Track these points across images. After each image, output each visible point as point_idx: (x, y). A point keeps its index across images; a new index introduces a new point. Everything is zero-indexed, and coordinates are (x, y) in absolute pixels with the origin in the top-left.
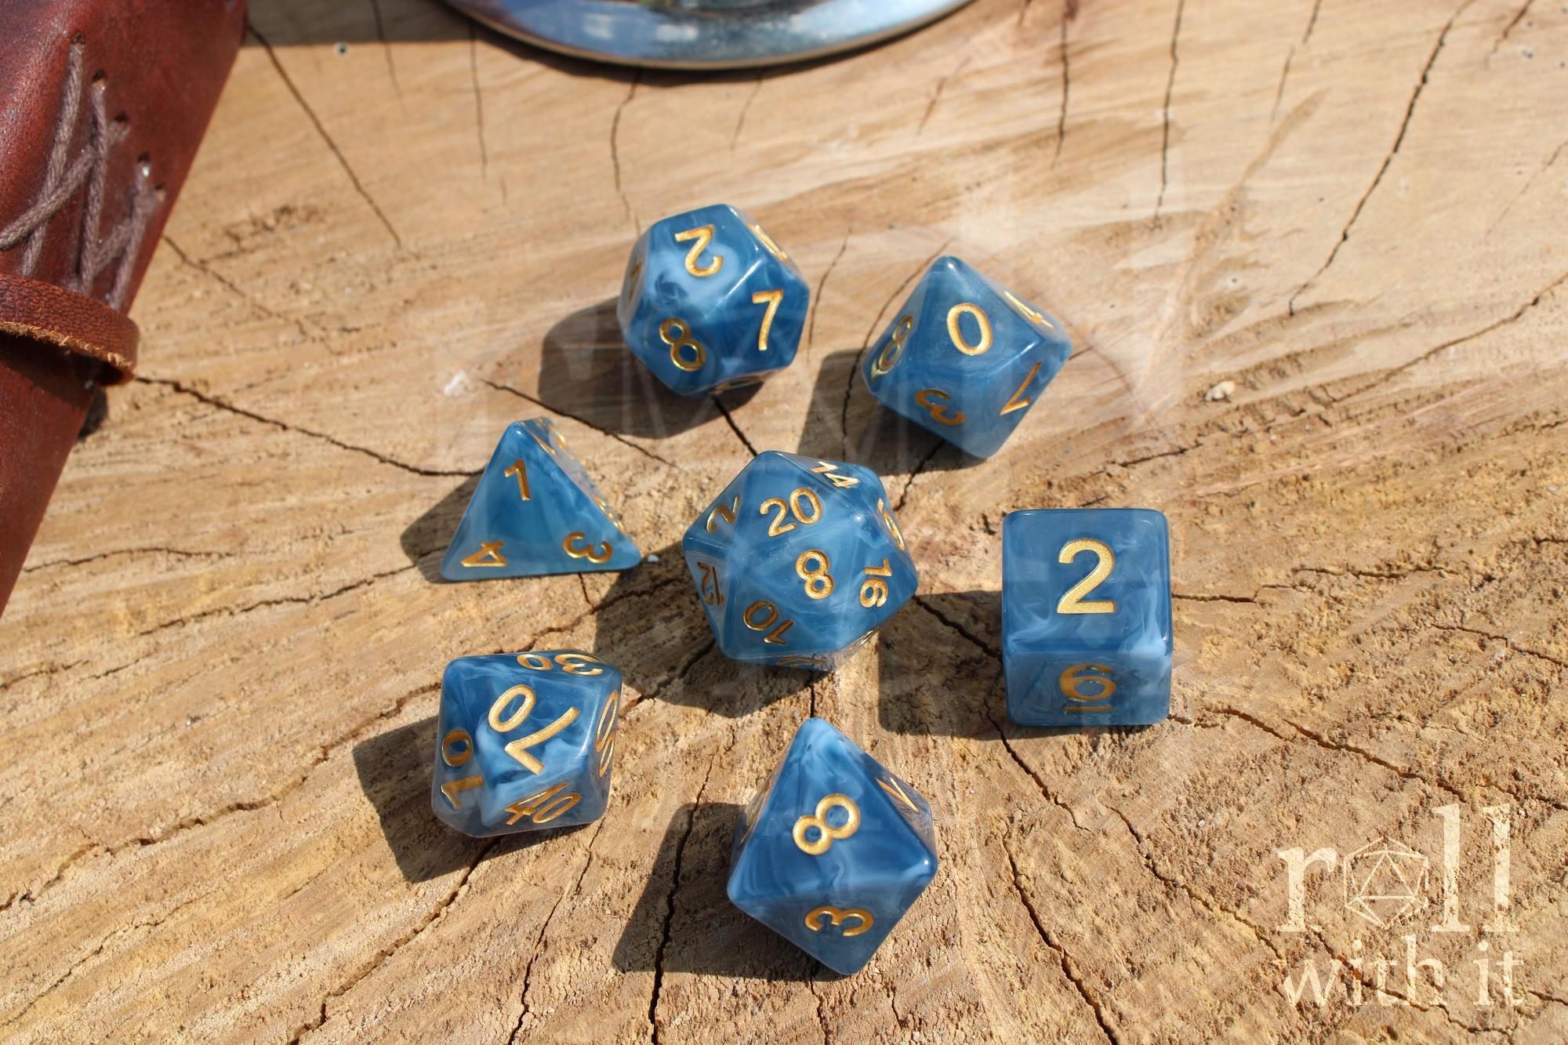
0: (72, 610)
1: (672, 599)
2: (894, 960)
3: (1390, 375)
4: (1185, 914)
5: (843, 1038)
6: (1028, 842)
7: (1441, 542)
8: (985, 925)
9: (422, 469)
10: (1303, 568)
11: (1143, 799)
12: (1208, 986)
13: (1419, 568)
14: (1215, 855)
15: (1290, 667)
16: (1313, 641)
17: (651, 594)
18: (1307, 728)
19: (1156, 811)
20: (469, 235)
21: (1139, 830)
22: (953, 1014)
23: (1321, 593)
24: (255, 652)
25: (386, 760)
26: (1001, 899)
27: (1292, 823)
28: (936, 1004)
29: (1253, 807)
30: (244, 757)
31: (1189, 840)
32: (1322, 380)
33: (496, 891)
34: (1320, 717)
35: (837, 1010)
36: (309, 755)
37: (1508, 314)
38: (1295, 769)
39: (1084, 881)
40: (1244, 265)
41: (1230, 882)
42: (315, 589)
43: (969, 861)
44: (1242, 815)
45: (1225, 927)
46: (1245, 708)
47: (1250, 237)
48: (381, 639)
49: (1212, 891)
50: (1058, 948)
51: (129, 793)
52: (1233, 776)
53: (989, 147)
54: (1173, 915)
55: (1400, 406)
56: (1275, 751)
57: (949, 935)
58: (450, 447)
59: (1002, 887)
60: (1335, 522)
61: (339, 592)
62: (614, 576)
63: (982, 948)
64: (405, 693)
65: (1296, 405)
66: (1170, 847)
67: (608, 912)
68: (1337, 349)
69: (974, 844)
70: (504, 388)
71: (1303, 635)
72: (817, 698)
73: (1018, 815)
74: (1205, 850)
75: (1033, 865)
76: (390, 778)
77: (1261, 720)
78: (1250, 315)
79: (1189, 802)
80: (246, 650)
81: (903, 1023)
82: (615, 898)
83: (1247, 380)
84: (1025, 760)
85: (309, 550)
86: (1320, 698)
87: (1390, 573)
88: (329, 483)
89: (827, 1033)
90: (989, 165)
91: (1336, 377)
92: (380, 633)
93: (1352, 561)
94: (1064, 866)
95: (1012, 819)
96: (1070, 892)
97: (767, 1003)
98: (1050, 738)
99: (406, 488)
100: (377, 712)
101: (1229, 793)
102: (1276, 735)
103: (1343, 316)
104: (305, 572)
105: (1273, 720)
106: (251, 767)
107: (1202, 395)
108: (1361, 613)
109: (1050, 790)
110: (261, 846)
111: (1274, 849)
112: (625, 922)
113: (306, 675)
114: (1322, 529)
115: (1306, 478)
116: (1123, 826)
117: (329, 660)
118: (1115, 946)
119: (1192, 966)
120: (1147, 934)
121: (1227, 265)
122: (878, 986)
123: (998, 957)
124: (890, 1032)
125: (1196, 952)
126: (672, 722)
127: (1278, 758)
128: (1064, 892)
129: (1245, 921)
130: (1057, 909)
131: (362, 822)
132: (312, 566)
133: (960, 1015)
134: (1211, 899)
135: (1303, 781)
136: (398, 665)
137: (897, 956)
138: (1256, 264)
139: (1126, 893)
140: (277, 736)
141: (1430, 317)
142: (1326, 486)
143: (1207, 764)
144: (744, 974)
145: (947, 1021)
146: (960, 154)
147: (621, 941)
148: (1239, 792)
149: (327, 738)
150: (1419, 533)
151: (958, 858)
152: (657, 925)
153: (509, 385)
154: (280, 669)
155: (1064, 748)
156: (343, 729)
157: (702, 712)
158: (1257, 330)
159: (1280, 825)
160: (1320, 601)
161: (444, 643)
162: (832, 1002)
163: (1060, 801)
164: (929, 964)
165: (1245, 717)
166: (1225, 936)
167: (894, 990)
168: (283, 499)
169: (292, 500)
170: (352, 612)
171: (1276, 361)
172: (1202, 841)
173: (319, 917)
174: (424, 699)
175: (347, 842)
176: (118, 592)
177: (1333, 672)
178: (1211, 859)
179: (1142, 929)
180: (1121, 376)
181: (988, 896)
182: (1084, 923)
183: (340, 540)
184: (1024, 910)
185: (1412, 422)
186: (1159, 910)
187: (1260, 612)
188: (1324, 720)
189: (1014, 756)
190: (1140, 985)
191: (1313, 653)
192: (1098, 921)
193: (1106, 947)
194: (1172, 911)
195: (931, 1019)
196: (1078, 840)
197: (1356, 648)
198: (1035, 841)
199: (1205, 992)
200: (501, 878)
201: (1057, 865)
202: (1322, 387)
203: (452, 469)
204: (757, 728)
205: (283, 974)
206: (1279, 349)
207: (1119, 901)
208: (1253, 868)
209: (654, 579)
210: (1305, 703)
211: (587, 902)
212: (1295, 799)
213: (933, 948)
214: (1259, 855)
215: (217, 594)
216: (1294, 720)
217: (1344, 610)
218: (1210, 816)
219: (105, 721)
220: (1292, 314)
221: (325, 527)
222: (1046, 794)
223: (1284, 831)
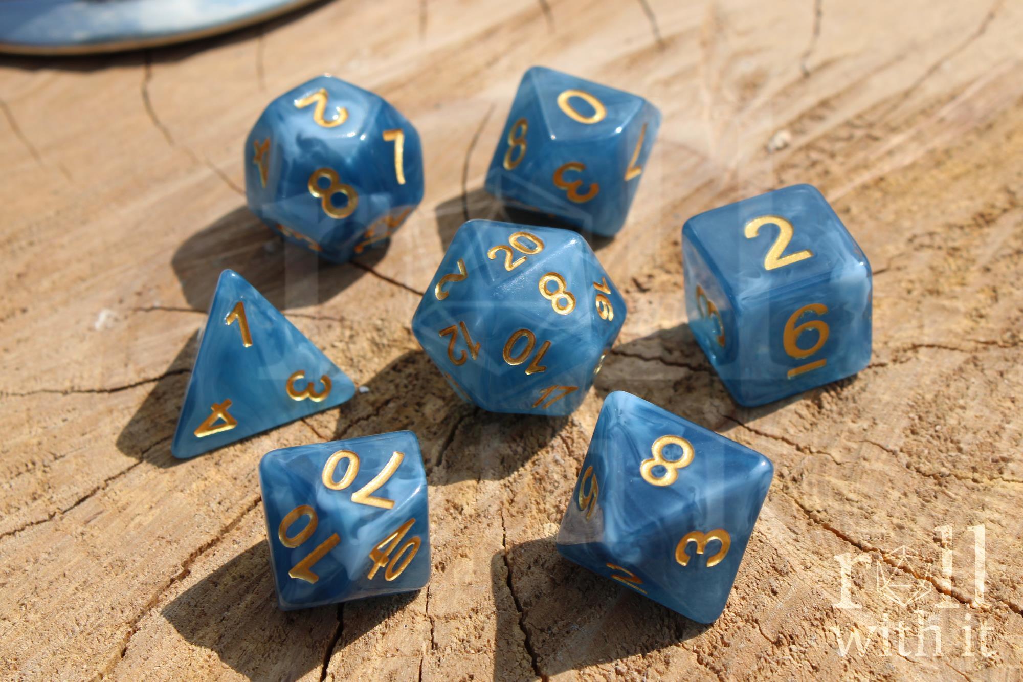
1: (398, 412)
2: (743, 602)
3: (907, 94)
4: (963, 492)
5: (732, 670)
6: (805, 486)
7: (1013, 188)
8: (802, 556)
9: (108, 388)
10: (915, 237)
11: (881, 426)
12: (1011, 534)
13: (1005, 211)
14: (962, 445)
15: (947, 303)
16: (953, 281)
17: (377, 415)
18: (982, 339)
19: (897, 431)
20: (51, 213)
21: (891, 447)
23: (940, 248)
25: (198, 611)
26: (806, 534)
27: (1009, 404)
28: (797, 619)
29: (972, 404)
30: (54, 654)
31: (935, 442)
33: (359, 672)
34: (988, 329)
35: (715, 653)
36: (118, 633)
37: (974, 29)
38: (990, 368)
40: (749, 53)
41: (985, 460)
42: (52, 508)
44: (968, 412)
45: (1000, 489)
46: (927, 340)
47: (744, 33)
48: (140, 525)
49: (974, 469)
50: (874, 550)
53: (489, 34)
54: (953, 496)
56: (967, 362)
57: (779, 567)
58: (126, 365)
59: (802, 524)
60: (923, 201)
61: (78, 503)
62: (336, 413)
63: (809, 573)
64: (187, 556)
65: (844, 133)
66: (923, 451)
67: (472, 651)
68: (855, 88)
70: (153, 308)
71: (942, 280)
72: (569, 442)
74: (950, 445)
75: (818, 501)
76: (207, 625)
77: (944, 345)
78: (774, 85)
79: (920, 418)
82: (472, 639)
83: (795, 127)
84: (769, 432)
85: (30, 482)
86: (981, 316)
87: (985, 219)
88: (22, 425)
89: (717, 672)
90: (499, 44)
92: (137, 520)
93: (953, 220)
96: (861, 508)
97: (651, 671)
98: (780, 411)
99: (101, 407)
100: (167, 579)
101: (947, 401)
102: (962, 351)
104: (35, 499)
105: (955, 341)
106: (65, 660)
107: (766, 148)
108: (979, 251)
109: (802, 445)
111: (1006, 426)
112: (491, 655)
113: (80, 576)
114: (915, 208)
116: (876, 450)
118: (920, 534)
119: (989, 525)
120: (940, 516)
121: (736, 56)
122: (741, 624)
124: (770, 653)
125: (987, 514)
126: (450, 498)
127: (971, 366)
128: (855, 510)
129: (1013, 481)
130: (857, 524)
131: (201, 662)
132: (39, 492)
133: (822, 620)
134: (977, 476)
136: (169, 538)
137: (744, 598)
139: (905, 494)
140: (77, 629)
141: (915, 47)
143: (919, 386)
144: (619, 657)
145: (813, 629)
146: (468, 45)
147: (495, 671)
148: (955, 399)
149: (129, 614)
150: (994, 187)
152: (521, 649)
153: (157, 304)
154: (52, 578)
155: (796, 413)
156: (141, 602)
157: (473, 482)
158: (785, 92)
159: (1001, 409)
160: (942, 253)
161: (204, 509)
162: (707, 651)
163: (814, 450)
164: (775, 593)
165: (931, 346)
166: (1003, 496)
167: (756, 621)
170: (101, 512)
171: (813, 109)
172: (946, 440)
174: (207, 556)
177: (981, 296)
178: (960, 450)
179: (934, 514)
180: (694, 152)
181: (794, 536)
182: (885, 525)
183: (56, 465)
184: (829, 534)
185: (942, 120)
186: (940, 496)
187: (900, 275)
188: (992, 330)
189: (757, 432)
191: (958, 289)
192: (895, 521)
194: (950, 493)
195: (798, 631)
196: (847, 472)
197: (989, 275)
198: (810, 484)
199: (1010, 540)
200: (359, 660)
202: (859, 116)
203: (138, 380)
204: (528, 478)
206: (809, 100)
208: (997, 444)
209: (373, 404)
210: (971, 324)
211: (448, 650)
212: (1003, 387)
213: (772, 581)
214: (997, 433)
216: (969, 337)
217: (964, 254)
218: (942, 421)
220: (807, 75)
221: (36, 459)
222: (798, 449)
223: (1007, 412)
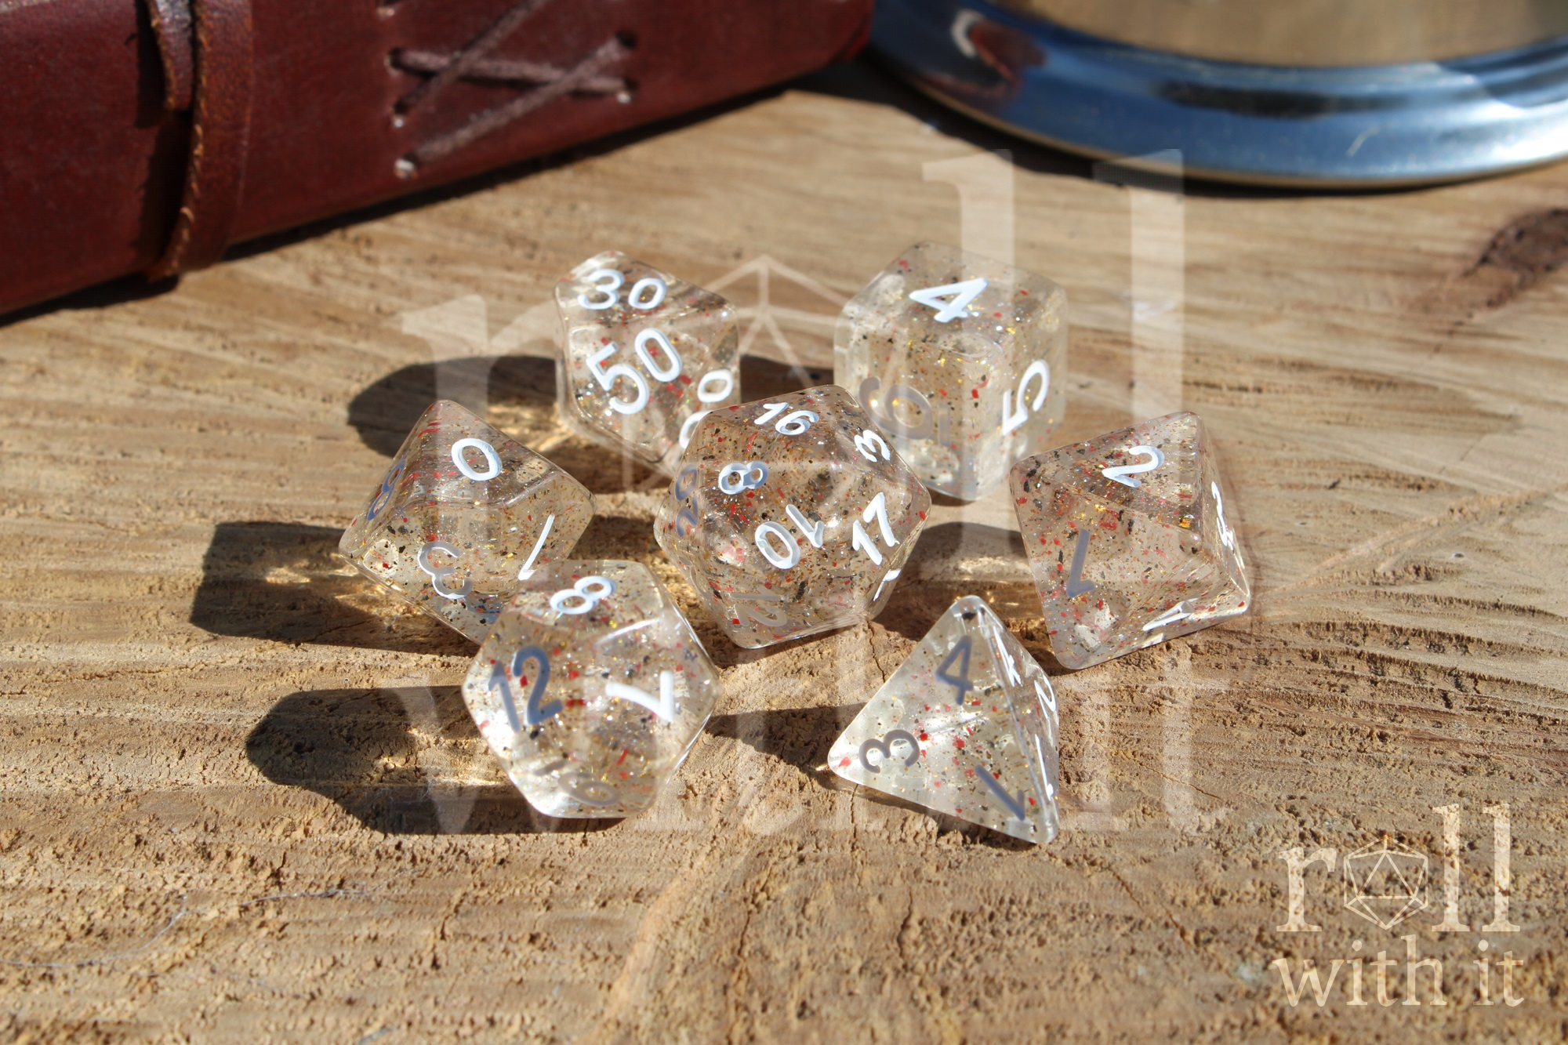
0: (97, 339)
22: (589, 955)
24: (224, 433)
32: (1478, 670)
39: (821, 922)
43: (726, 860)
51: (17, 477)
52: (1060, 919)
55: (1545, 723)
69: (746, 851)
73: (810, 849)
80: (218, 427)
81: (533, 939)
91: (1496, 675)
94: (812, 903)
95: (800, 849)
103: (1554, 629)
110: (92, 557)
115: (1383, 737)
117: (282, 464)
123: (682, 941)
135: (1133, 951)
138: (1496, 553)
142: (1398, 752)
151: (717, 854)
168: (355, 341)
169: (362, 345)
173: (89, 626)
175: (166, 587)
176: (148, 344)
190: (795, 1024)
193: (791, 981)
201: (807, 901)
205: (18, 650)
207: (843, 955)
215: (230, 382)
219: (49, 423)
